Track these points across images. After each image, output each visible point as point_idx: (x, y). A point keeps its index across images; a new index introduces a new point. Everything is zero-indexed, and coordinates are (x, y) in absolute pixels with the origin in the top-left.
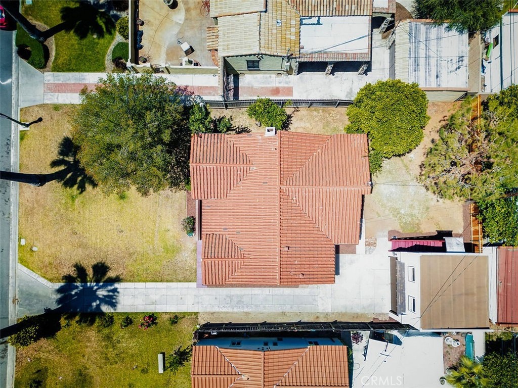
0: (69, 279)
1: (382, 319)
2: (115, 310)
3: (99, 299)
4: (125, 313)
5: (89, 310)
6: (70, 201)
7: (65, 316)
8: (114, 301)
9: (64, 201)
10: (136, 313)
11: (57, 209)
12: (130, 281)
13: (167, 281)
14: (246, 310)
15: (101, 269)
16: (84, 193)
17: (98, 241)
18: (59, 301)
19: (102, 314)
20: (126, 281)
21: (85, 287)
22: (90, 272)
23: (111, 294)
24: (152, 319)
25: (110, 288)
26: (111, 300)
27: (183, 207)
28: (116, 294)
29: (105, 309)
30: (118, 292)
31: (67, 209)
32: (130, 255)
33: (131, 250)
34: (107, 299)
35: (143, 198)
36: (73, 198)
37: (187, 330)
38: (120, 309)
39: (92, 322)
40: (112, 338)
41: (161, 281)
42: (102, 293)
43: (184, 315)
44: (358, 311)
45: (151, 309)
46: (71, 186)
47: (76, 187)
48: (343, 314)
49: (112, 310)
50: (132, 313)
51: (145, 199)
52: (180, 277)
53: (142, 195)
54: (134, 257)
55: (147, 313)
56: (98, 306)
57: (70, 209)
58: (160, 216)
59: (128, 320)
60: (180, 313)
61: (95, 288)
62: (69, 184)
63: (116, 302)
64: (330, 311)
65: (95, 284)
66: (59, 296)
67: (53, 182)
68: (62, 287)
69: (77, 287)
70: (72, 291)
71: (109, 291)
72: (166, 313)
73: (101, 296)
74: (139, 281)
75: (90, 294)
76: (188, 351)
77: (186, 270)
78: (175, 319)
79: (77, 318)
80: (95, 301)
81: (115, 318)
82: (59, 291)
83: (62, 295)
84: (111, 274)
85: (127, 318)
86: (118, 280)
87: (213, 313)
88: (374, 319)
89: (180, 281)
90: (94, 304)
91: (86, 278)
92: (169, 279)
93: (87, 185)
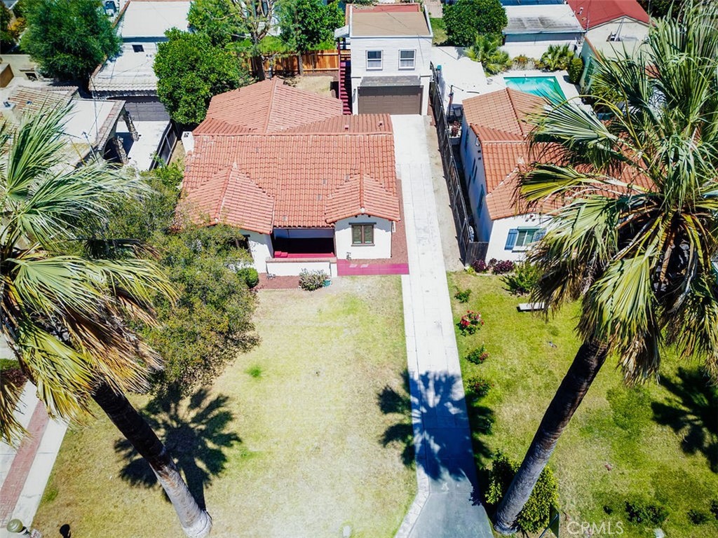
0: (409, 456)
1: (431, 119)
2: (458, 377)
3: (441, 403)
4: (461, 362)
5: (466, 419)
6: (251, 462)
7: (483, 459)
8: (444, 379)
9: (250, 473)
10: (459, 347)
11: (265, 487)
12: (405, 358)
13: (402, 308)
14: (436, 224)
15: (389, 401)
16: (240, 436)
17: (334, 408)
18: (455, 473)
19: (471, 398)
20: (405, 362)
21: (423, 427)
22: (395, 418)
23: (431, 384)
24: (465, 326)
25: (422, 387)
26: (445, 385)
27: (284, 293)
28: (429, 376)
29: (459, 392)
30: (427, 373)
31: (267, 467)
32: (359, 359)
33: (351, 357)
34: (441, 390)
35: (262, 343)
36: (245, 455)
37: (473, 282)
38: (454, 368)
39: (486, 411)
40: (508, 381)
41: (402, 316)
42: (432, 399)
43: (451, 287)
44: (424, 135)
45: (450, 329)
46: (223, 458)
47: (225, 450)
48: (430, 146)
49: (460, 382)
50: (460, 353)
51: (264, 343)
52: (394, 293)
53: (258, 345)
54: (362, 353)
55: (456, 333)
56: (456, 404)
57: (268, 461)
58: (296, 321)
59: (476, 358)
60: (450, 291)
61: (424, 410)
62: (216, 462)
63: (446, 376)
64: (427, 155)
65: (416, 411)
66: (446, 475)
67: (205, 491)
68: (427, 471)
69: (424, 442)
71: (427, 387)
72: (452, 309)
73: (437, 401)
74: (404, 346)
75: (433, 420)
76: (507, 281)
77: (383, 286)
78: (462, 297)
79: (482, 438)
80: (447, 409)
81: (471, 377)
82: (434, 474)
83: (442, 469)
84: (397, 386)
85: (469, 359)
86: (406, 376)
87: (446, 257)
88: (431, 125)
89: (401, 293)
90: (453, 410)
91: (405, 426)
92: (398, 306)
93: (225, 432)
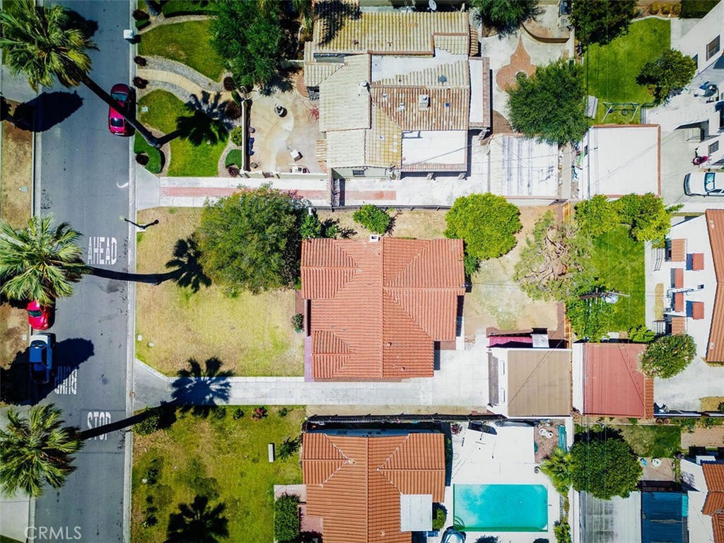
0: (184, 374)
1: (480, 412)
2: (227, 403)
3: (213, 392)
4: (237, 406)
5: (203, 403)
6: (184, 299)
7: (181, 409)
8: (226, 394)
9: (178, 300)
10: (247, 406)
11: (172, 307)
12: (241, 375)
13: (277, 376)
14: (351, 403)
15: (214, 364)
16: (198, 292)
17: (211, 337)
18: (174, 395)
19: (215, 407)
20: (238, 375)
21: (199, 381)
22: (204, 367)
23: (223, 387)
24: (262, 411)
25: (222, 382)
26: (223, 394)
27: (292, 305)
28: (228, 387)
29: (218, 402)
30: (230, 386)
31: (181, 307)
32: (242, 350)
33: (243, 346)
34: (220, 393)
35: (254, 296)
36: (187, 296)
37: (296, 421)
38: (232, 402)
39: (206, 415)
40: (225, 429)
41: (271, 376)
42: (214, 387)
43: (293, 408)
44: (458, 404)
45: (261, 402)
46: (186, 286)
47: (190, 286)
48: (445, 407)
49: (224, 403)
50: (243, 406)
51: (256, 297)
52: (289, 372)
53: (253, 294)
54: (246, 352)
55: (257, 406)
56: (211, 399)
57: (185, 307)
58: (270, 314)
59: (240, 413)
60: (289, 406)
61: (209, 382)
62: (184, 283)
63: (228, 396)
64: (431, 404)
65: (208, 378)
66: (174, 390)
67: (169, 281)
68: (177, 381)
69: (191, 381)
70: (186, 385)
71: (221, 385)
72: (276, 406)
73: (214, 390)
74: (250, 376)
75: (203, 387)
76: (296, 441)
77: (295, 365)
78: (284, 412)
79: (192, 410)
80: (209, 395)
81: (227, 410)
82: (174, 385)
83: (177, 389)
84: (223, 369)
85: (239, 411)
86: (230, 374)
87: (320, 406)
88: (473, 412)
89: (289, 376)
90: (208, 397)
91: (200, 373)
92: (278, 373)
93: (200, 284)
